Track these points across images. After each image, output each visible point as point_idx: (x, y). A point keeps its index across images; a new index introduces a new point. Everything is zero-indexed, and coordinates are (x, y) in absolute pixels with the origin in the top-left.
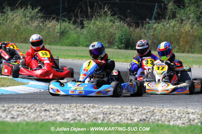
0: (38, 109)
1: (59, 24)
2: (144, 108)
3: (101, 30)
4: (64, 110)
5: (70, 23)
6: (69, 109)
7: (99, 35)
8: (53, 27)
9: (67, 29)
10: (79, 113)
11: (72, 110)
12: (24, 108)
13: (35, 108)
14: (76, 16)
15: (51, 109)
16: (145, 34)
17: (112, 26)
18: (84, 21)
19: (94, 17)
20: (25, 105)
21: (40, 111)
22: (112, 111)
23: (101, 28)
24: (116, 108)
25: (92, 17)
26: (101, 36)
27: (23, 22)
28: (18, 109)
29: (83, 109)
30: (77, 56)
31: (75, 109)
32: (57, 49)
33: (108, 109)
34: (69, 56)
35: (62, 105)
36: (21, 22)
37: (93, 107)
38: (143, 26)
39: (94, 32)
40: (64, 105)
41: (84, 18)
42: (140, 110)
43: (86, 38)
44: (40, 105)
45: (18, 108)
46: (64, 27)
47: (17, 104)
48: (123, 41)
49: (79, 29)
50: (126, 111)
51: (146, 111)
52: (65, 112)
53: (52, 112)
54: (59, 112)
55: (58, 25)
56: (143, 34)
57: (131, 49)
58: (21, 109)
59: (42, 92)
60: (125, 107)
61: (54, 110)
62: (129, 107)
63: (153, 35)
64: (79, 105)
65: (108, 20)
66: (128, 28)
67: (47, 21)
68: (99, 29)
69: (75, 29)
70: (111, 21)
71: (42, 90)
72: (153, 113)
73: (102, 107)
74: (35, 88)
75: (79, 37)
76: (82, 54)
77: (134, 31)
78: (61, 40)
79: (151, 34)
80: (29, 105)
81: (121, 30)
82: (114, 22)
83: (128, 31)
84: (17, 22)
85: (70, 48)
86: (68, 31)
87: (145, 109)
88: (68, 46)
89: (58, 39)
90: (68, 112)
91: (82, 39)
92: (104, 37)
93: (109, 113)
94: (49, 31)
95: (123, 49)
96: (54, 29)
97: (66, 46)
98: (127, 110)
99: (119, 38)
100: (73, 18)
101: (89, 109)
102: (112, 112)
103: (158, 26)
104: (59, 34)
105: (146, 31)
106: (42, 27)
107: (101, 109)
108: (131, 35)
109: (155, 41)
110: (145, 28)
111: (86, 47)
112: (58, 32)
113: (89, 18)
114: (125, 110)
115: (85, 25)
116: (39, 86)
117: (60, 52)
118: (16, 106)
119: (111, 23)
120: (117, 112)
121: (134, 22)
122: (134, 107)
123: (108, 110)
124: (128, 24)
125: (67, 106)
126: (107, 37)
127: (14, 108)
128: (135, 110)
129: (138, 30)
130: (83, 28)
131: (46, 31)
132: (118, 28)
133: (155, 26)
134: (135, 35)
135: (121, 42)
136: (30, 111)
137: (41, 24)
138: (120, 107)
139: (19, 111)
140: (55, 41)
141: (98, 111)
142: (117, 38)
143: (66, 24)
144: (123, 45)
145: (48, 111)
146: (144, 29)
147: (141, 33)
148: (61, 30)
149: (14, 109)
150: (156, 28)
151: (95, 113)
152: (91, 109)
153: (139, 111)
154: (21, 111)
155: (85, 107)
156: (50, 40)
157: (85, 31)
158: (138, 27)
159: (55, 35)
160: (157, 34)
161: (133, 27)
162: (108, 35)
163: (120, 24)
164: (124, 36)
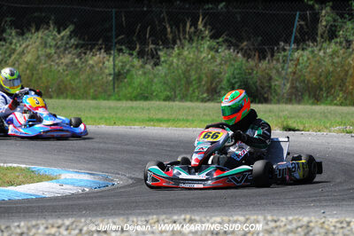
0: (85, 229)
1: (111, 59)
3: (194, 67)
5: (132, 55)
7: (190, 76)
8: (101, 65)
9: (127, 67)
10: (164, 234)
12: (59, 227)
13: (80, 227)
14: (144, 42)
16: (278, 71)
17: (213, 58)
18: (160, 50)
19: (178, 42)
20: (60, 222)
21: (91, 233)
23: (192, 64)
24: (236, 221)
25: (175, 43)
26: (193, 78)
27: (43, 58)
28: (47, 231)
30: (150, 120)
32: (110, 108)
34: (134, 121)
35: (131, 219)
36: (38, 57)
37: (191, 221)
38: (272, 56)
39: (180, 71)
40: (135, 219)
41: (158, 44)
42: (283, 224)
43: (165, 83)
44: (88, 222)
45: (47, 228)
46: (120, 64)
47: (44, 221)
49: (149, 67)
51: (294, 225)
53: (113, 234)
54: (125, 234)
55: (108, 60)
56: (274, 71)
58: (53, 231)
59: (87, 193)
61: (116, 231)
62: (261, 218)
63: (294, 73)
65: (206, 46)
66: (244, 62)
67: (88, 52)
68: (188, 66)
69: (142, 66)
70: (211, 48)
71: (87, 190)
72: (308, 229)
73: (208, 221)
74: (73, 184)
75: (151, 82)
76: (160, 116)
77: (256, 66)
78: (116, 90)
79: (290, 70)
80: (67, 222)
81: (232, 65)
82: (217, 51)
83: (244, 68)
84: (28, 58)
85: (135, 104)
86: (128, 71)
87: (291, 221)
88: (131, 100)
89: (111, 87)
91: (157, 87)
92: (200, 79)
93: (222, 231)
94: (94, 73)
96: (101, 69)
97: (127, 100)
99: (228, 81)
100: (138, 46)
103: (302, 56)
104: (111, 78)
105: (279, 66)
106: (80, 66)
108: (250, 74)
109: (298, 84)
110: (278, 60)
111: (165, 100)
112: (110, 74)
113: (169, 44)
115: (162, 59)
116: (81, 181)
117: (116, 114)
118: (42, 224)
119: (212, 53)
121: (255, 50)
122: (269, 218)
124: (246, 52)
125: (140, 221)
126: (205, 79)
127: (38, 229)
128: (272, 224)
129: (264, 64)
130: (156, 64)
132: (225, 62)
133: (296, 55)
134: (260, 74)
136: (69, 233)
137: (76, 60)
138: (242, 219)
139: (49, 235)
140: (105, 91)
142: (225, 82)
143: (124, 57)
145: (106, 232)
146: (275, 62)
147: (271, 70)
148: (116, 71)
149: (40, 231)
150: (298, 60)
154: (54, 235)
155: (175, 222)
156: (95, 91)
157: (162, 70)
158: (264, 58)
159: (105, 79)
160: (301, 71)
161: (253, 59)
162: (207, 77)
163: (229, 54)
164: (237, 76)
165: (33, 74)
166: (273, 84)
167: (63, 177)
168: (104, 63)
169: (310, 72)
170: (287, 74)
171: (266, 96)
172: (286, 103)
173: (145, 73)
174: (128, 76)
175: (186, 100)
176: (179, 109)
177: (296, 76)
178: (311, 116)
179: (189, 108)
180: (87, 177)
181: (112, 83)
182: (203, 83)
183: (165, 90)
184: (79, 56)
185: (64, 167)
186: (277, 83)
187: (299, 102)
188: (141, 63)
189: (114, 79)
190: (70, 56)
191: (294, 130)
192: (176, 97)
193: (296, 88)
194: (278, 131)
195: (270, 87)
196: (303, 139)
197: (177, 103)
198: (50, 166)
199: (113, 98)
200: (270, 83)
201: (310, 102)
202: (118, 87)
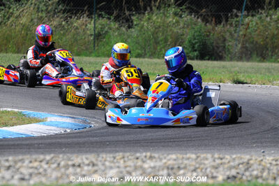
0: (62, 163)
1: (92, 22)
2: (234, 156)
3: (161, 29)
4: (103, 165)
5: (109, 19)
6: (113, 162)
7: (158, 37)
8: (84, 27)
9: (106, 29)
10: (128, 169)
11: (117, 164)
12: (41, 161)
13: (58, 162)
15: (83, 163)
16: (231, 34)
17: (178, 22)
18: (133, 15)
19: (148, 8)
20: (42, 157)
21: (67, 167)
22: (182, 163)
23: (160, 27)
24: (188, 159)
25: (146, 10)
26: (160, 38)
27: (35, 20)
28: (31, 165)
29: (136, 161)
31: (122, 161)
32: (90, 63)
33: (175, 160)
35: (101, 155)
36: (32, 20)
37: (151, 158)
38: (227, 21)
39: (150, 33)
40: (104, 156)
41: (132, 10)
42: (227, 161)
43: (136, 43)
44: (65, 157)
45: (31, 162)
46: (100, 26)
47: (28, 156)
48: (196, 46)
49: (124, 29)
50: (204, 164)
51: (237, 162)
52: (106, 168)
53: (86, 168)
54: (96, 168)
55: (90, 23)
56: (228, 34)
57: (208, 59)
58: (36, 164)
59: (69, 134)
60: (202, 156)
61: (88, 165)
62: (209, 156)
63: (245, 35)
64: (128, 154)
65: (171, 13)
66: (203, 26)
67: (73, 17)
68: (156, 28)
69: (118, 29)
70: (175, 14)
71: (69, 131)
72: (248, 166)
73: (165, 158)
74: (57, 126)
77: (213, 29)
78: (96, 48)
79: (241, 33)
80: (48, 157)
82: (181, 17)
83: (203, 30)
84: (24, 20)
86: (107, 32)
87: (234, 159)
89: (92, 46)
90: (111, 168)
92: (166, 40)
93: (176, 166)
94: (78, 34)
95: (197, 59)
96: (84, 30)
97: (105, 57)
98: (206, 162)
99: (190, 41)
100: (115, 12)
101: (144, 162)
102: (182, 166)
103: (252, 21)
104: (92, 38)
105: (232, 29)
106: (66, 27)
107: (164, 161)
108: (208, 36)
109: (247, 45)
110: (231, 25)
111: (136, 57)
112: (91, 35)
113: (140, 10)
114: (202, 161)
115: (135, 23)
116: (64, 123)
118: (27, 158)
119: (177, 18)
120: (190, 165)
121: (213, 16)
122: (216, 156)
123: (174, 162)
124: (204, 17)
125: (109, 157)
126: (170, 40)
127: (24, 162)
128: (218, 161)
129: (219, 28)
130: (129, 27)
131: (71, 34)
132: (187, 25)
133: (247, 20)
134: (216, 36)
135: (193, 47)
136: (49, 167)
137: (63, 23)
138: (193, 156)
139: (32, 168)
140: (87, 49)
141: (158, 164)
143: (103, 21)
144: (196, 53)
145: (79, 166)
146: (228, 26)
147: (225, 32)
148: (96, 32)
149: (25, 164)
150: (248, 24)
151: (154, 167)
152: (148, 161)
153: (225, 163)
154: (36, 168)
155: (137, 158)
157: (134, 32)
158: (220, 23)
159: (86, 39)
160: (250, 34)
161: (211, 24)
162: (171, 38)
163: (191, 19)
164: (197, 38)
165: (27, 34)
166: (227, 44)
167: (49, 120)
168: (86, 25)
169: (259, 35)
170: (238, 36)
171: (221, 54)
172: (237, 61)
173: (120, 35)
174: (107, 37)
175: (155, 58)
176: (148, 65)
177: (246, 38)
178: (258, 71)
179: (156, 64)
180: (68, 120)
181: (92, 42)
182: (169, 43)
183: (137, 48)
184: (66, 19)
185: (50, 112)
186: (230, 43)
187: (248, 60)
188: (117, 26)
189: (94, 39)
190: (58, 19)
191: (243, 83)
192: (145, 54)
193: (246, 48)
194: (229, 84)
195: (224, 47)
196: (250, 90)
197: (146, 59)
198: (39, 110)
199: (93, 55)
200: (224, 44)
201: (258, 59)
202: (98, 46)
